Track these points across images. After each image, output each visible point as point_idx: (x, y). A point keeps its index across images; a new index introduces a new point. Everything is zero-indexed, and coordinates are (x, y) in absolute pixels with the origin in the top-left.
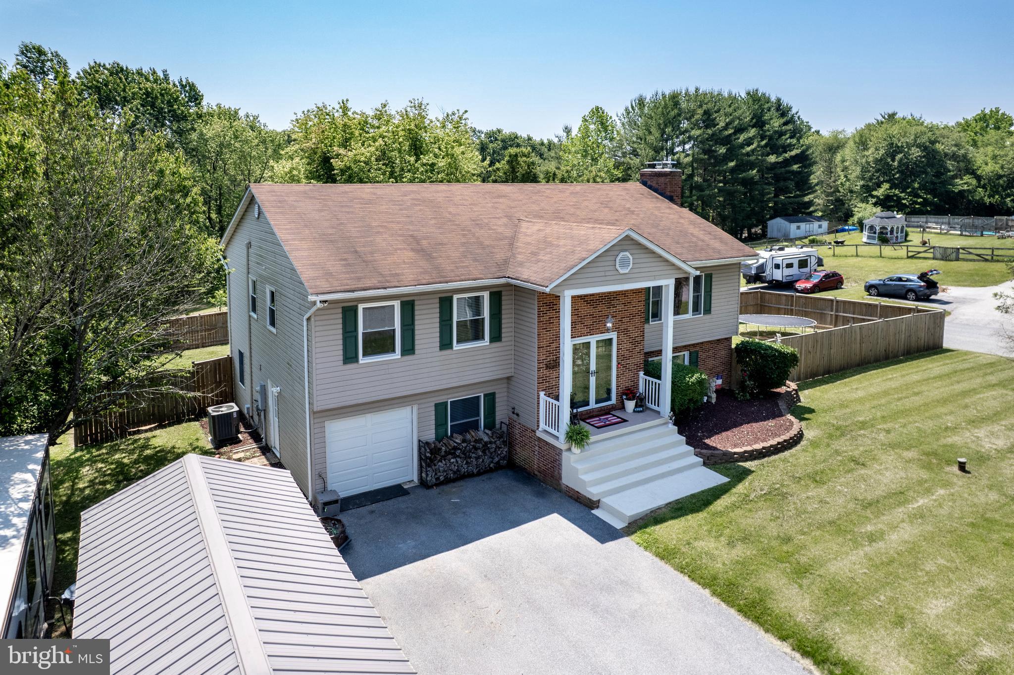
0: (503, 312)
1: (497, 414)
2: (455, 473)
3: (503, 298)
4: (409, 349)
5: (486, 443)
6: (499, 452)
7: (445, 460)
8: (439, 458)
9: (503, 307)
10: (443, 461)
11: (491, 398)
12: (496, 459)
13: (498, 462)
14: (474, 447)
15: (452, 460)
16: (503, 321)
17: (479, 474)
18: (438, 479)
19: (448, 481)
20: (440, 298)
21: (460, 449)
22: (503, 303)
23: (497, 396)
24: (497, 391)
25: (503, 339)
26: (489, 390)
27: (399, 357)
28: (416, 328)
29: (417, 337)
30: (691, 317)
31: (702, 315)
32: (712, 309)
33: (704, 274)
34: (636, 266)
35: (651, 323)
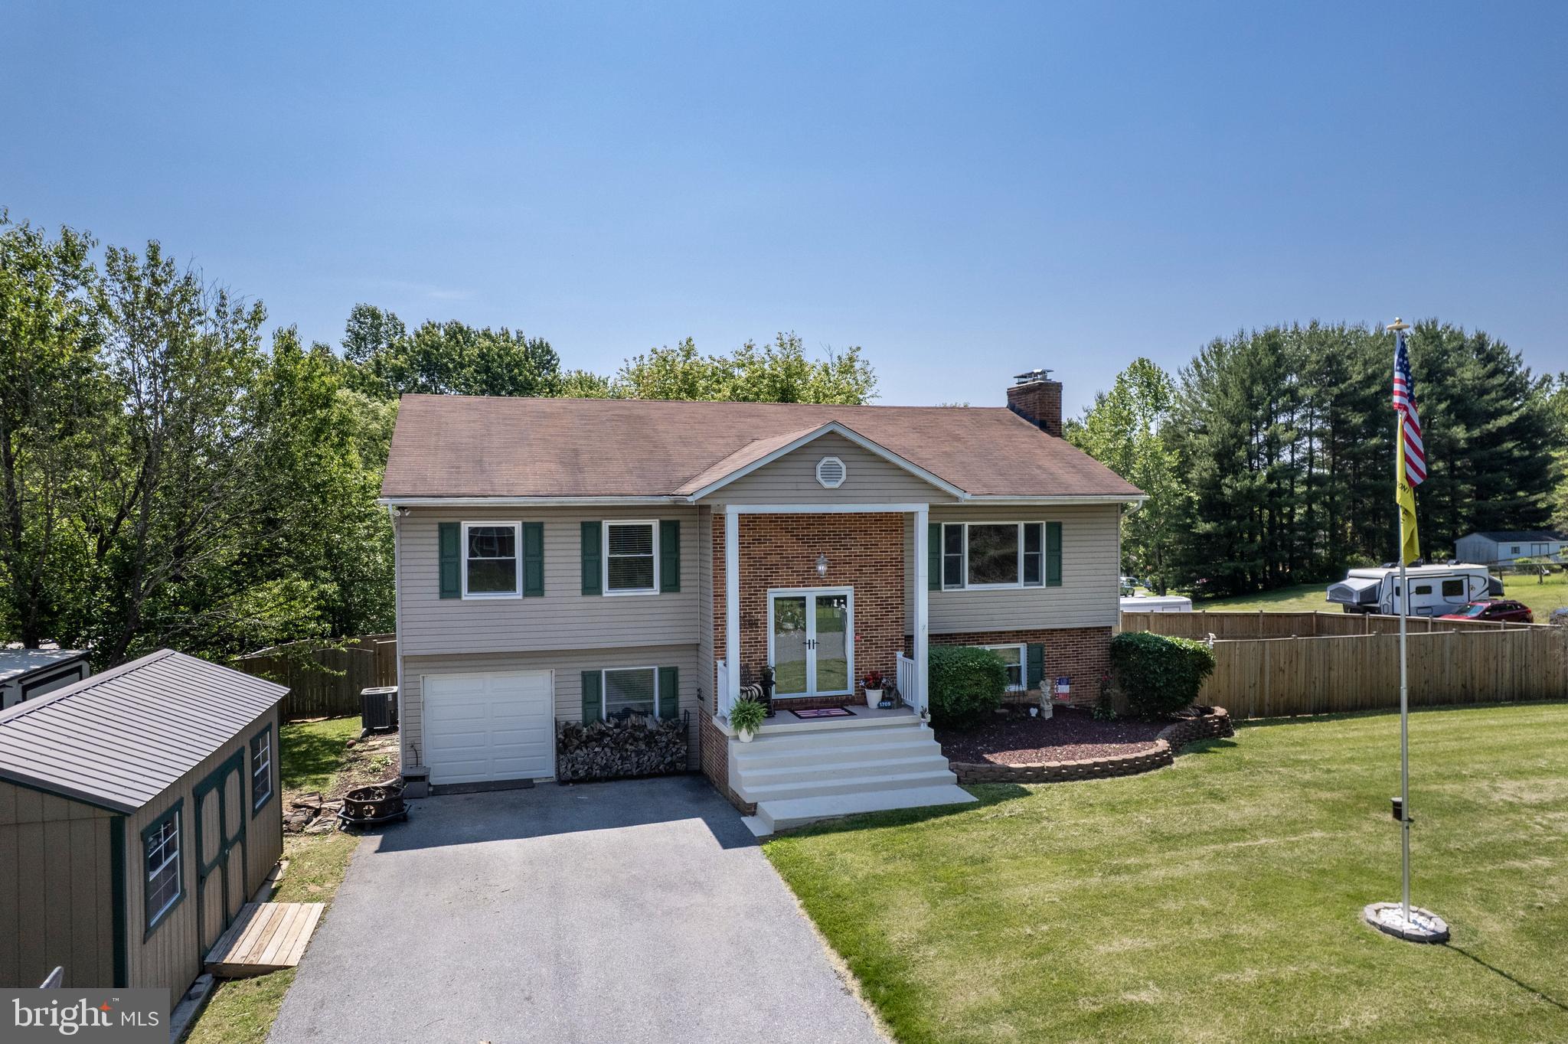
0: (682, 551)
1: (681, 698)
2: (602, 769)
3: (682, 531)
4: (535, 587)
5: (651, 732)
6: (674, 750)
7: (587, 748)
8: (576, 742)
9: (682, 544)
10: (584, 749)
11: (670, 676)
12: (669, 759)
13: (672, 763)
14: (632, 735)
15: (597, 749)
16: (682, 564)
17: (640, 776)
18: (575, 772)
19: (590, 779)
20: (583, 524)
21: (611, 736)
22: (682, 537)
23: (680, 673)
24: (680, 666)
25: (683, 590)
26: (669, 662)
27: (521, 597)
28: (546, 560)
29: (546, 574)
30: (1023, 587)
31: (1044, 587)
32: (1064, 579)
33: (1044, 522)
34: (853, 479)
35: (943, 590)
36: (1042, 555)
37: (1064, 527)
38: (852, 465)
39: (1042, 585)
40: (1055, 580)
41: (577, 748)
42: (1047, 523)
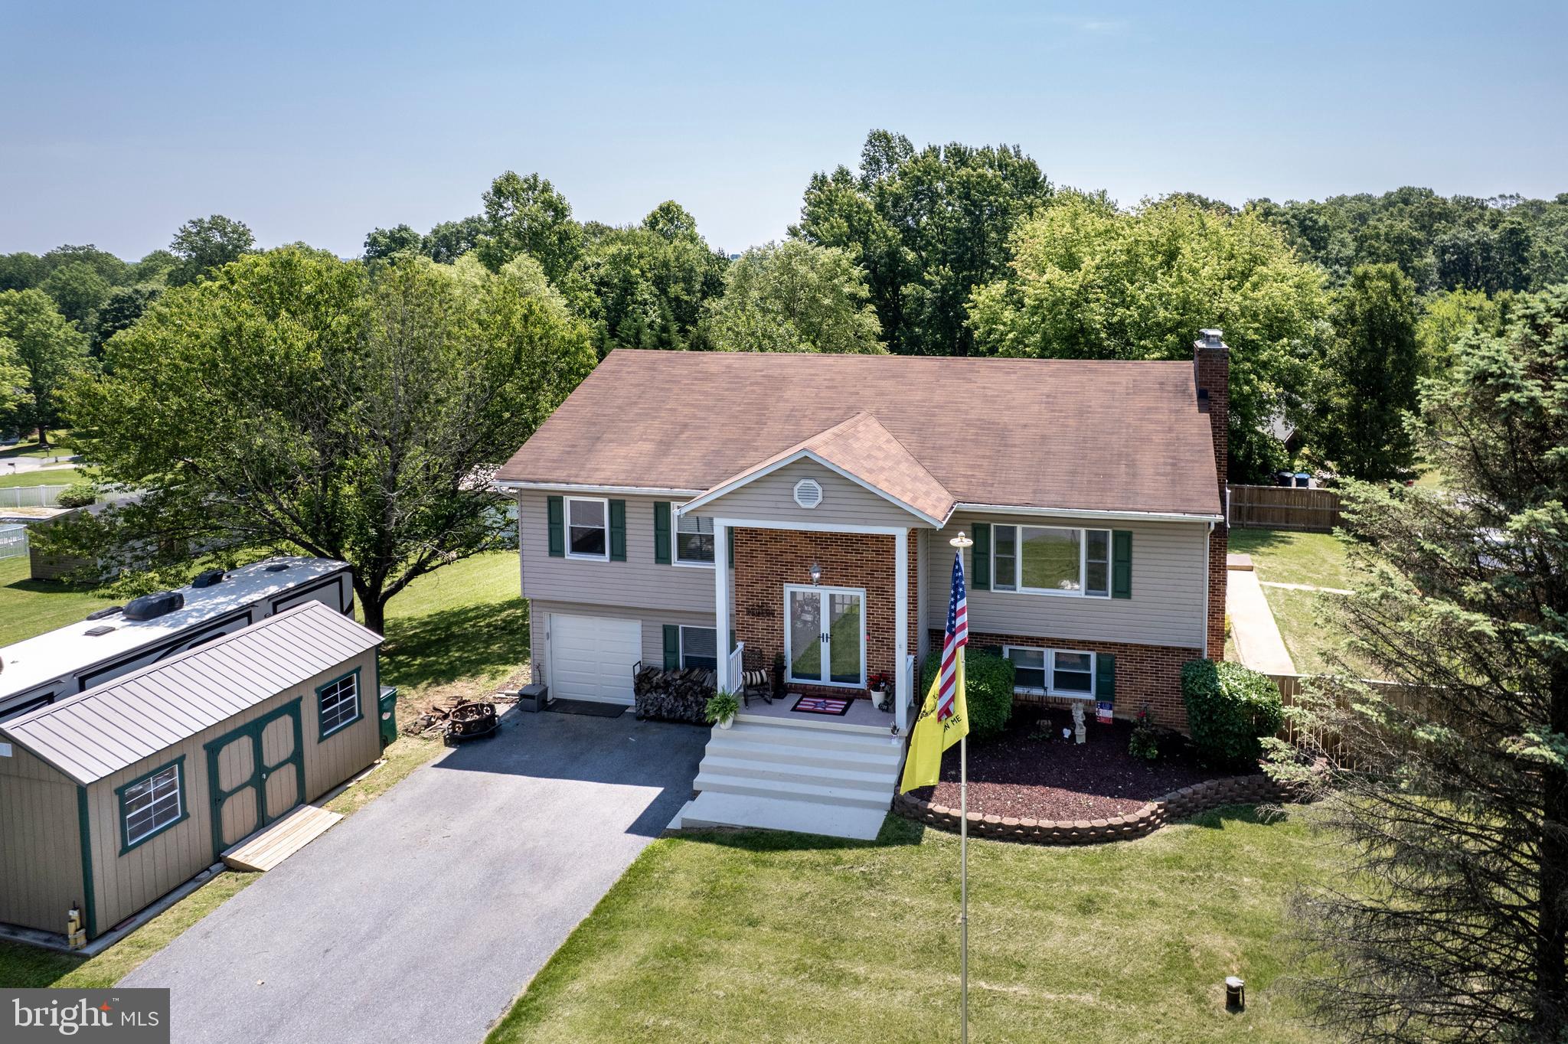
4: (619, 554)
7: (656, 693)
8: (648, 687)
10: (654, 694)
15: (664, 695)
18: (647, 711)
19: (658, 718)
20: (655, 504)
27: (608, 560)
28: (628, 532)
29: (628, 543)
30: (1083, 596)
31: (1109, 598)
32: (1134, 592)
33: (1110, 531)
34: (829, 501)
35: (992, 590)
36: (1105, 565)
37: (1134, 536)
38: (827, 487)
39: (1107, 595)
40: (1123, 590)
41: (648, 691)
42: (1114, 532)
